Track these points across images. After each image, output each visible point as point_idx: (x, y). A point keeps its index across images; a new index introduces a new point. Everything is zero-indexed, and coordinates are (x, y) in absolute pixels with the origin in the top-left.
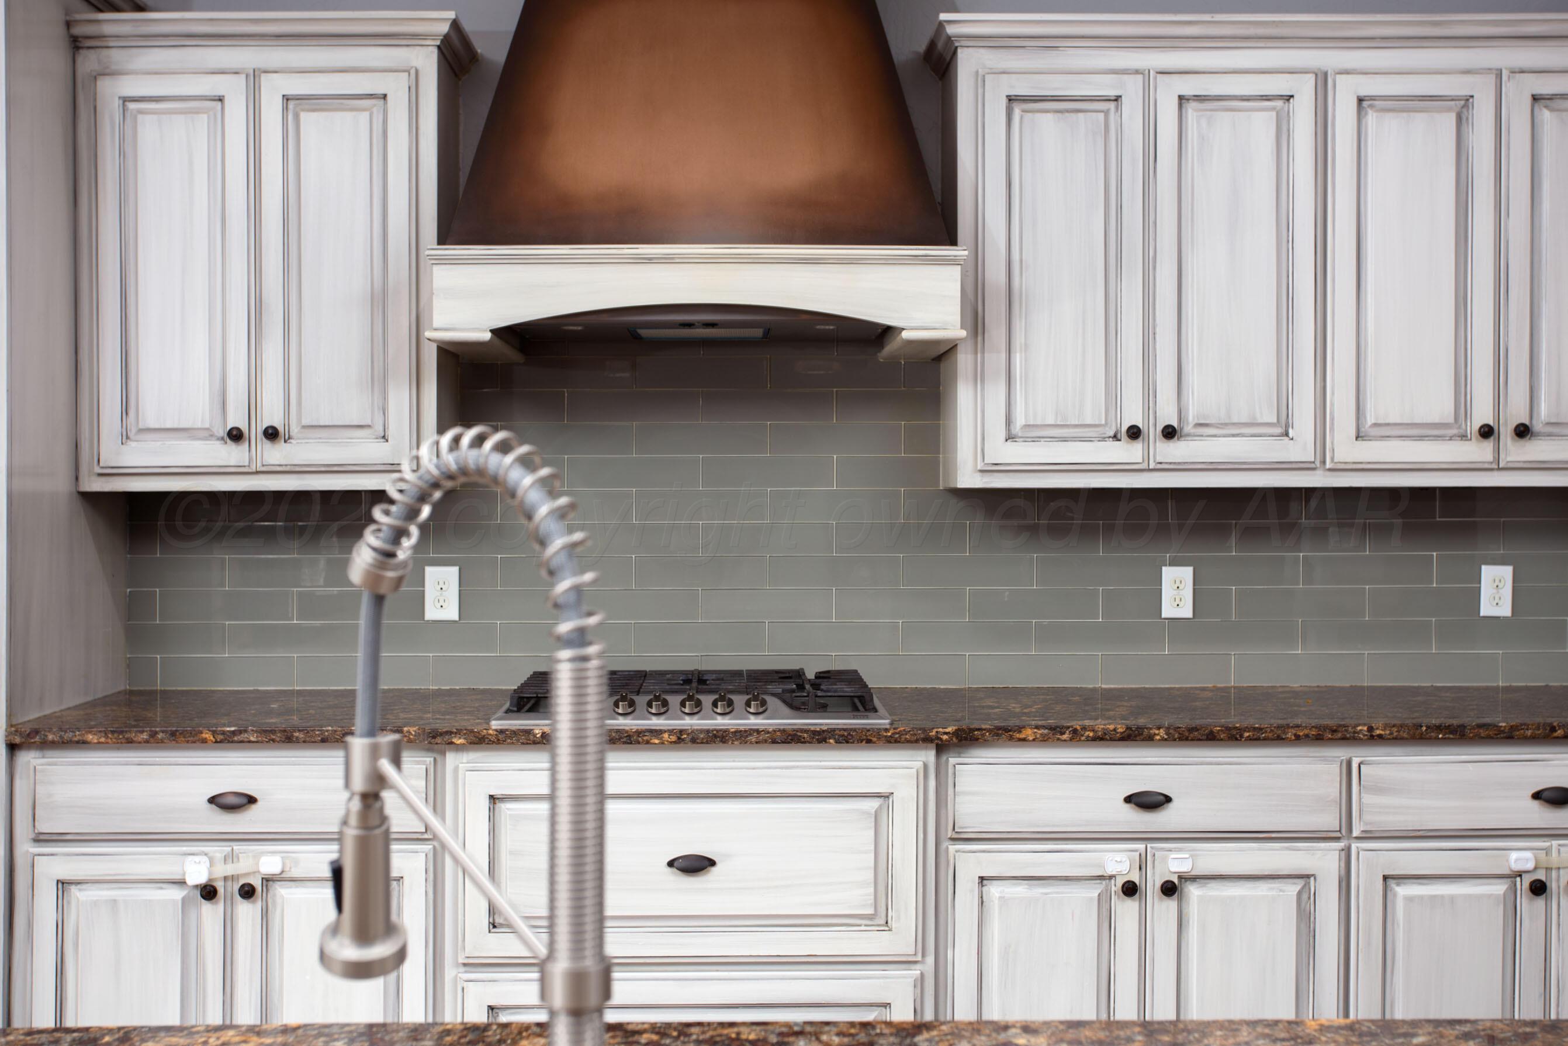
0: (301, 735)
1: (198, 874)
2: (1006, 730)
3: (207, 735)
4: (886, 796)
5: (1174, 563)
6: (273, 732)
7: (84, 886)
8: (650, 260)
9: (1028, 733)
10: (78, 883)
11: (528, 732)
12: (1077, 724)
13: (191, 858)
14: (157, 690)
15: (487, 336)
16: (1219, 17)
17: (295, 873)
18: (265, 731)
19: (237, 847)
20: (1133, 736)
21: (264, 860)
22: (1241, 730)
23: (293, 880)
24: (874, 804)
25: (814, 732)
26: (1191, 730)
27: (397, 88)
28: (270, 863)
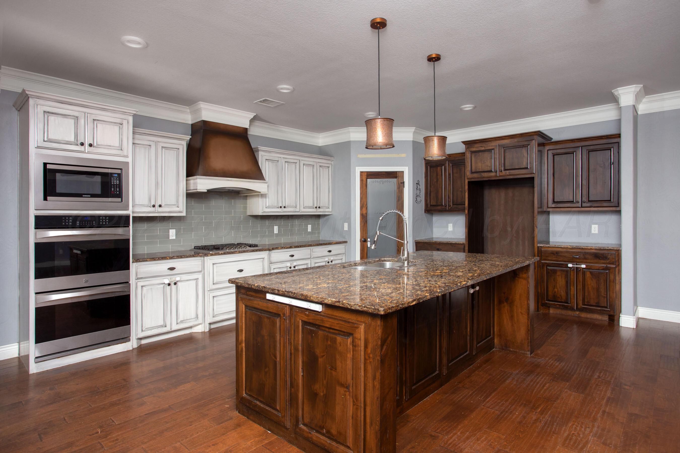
0: (183, 257)
1: (167, 281)
2: (277, 248)
3: (168, 258)
4: (263, 258)
5: (276, 226)
6: (179, 256)
7: (146, 286)
8: (229, 180)
9: (279, 248)
10: (144, 286)
11: (219, 253)
12: (285, 246)
13: (165, 279)
14: (145, 253)
15: (206, 191)
16: (290, 151)
17: (182, 280)
18: (177, 256)
19: (172, 277)
20: (291, 247)
21: (177, 278)
22: (301, 246)
23: (181, 281)
24: (262, 260)
25: (256, 250)
26: (297, 246)
27: (181, 148)
28: (178, 279)
